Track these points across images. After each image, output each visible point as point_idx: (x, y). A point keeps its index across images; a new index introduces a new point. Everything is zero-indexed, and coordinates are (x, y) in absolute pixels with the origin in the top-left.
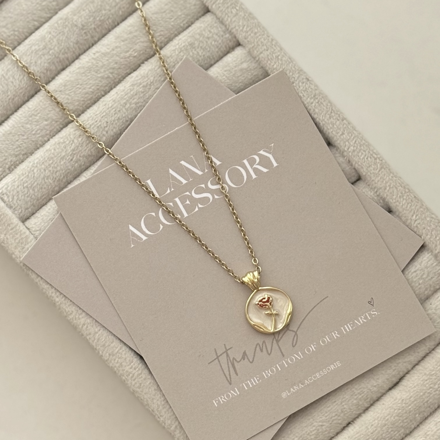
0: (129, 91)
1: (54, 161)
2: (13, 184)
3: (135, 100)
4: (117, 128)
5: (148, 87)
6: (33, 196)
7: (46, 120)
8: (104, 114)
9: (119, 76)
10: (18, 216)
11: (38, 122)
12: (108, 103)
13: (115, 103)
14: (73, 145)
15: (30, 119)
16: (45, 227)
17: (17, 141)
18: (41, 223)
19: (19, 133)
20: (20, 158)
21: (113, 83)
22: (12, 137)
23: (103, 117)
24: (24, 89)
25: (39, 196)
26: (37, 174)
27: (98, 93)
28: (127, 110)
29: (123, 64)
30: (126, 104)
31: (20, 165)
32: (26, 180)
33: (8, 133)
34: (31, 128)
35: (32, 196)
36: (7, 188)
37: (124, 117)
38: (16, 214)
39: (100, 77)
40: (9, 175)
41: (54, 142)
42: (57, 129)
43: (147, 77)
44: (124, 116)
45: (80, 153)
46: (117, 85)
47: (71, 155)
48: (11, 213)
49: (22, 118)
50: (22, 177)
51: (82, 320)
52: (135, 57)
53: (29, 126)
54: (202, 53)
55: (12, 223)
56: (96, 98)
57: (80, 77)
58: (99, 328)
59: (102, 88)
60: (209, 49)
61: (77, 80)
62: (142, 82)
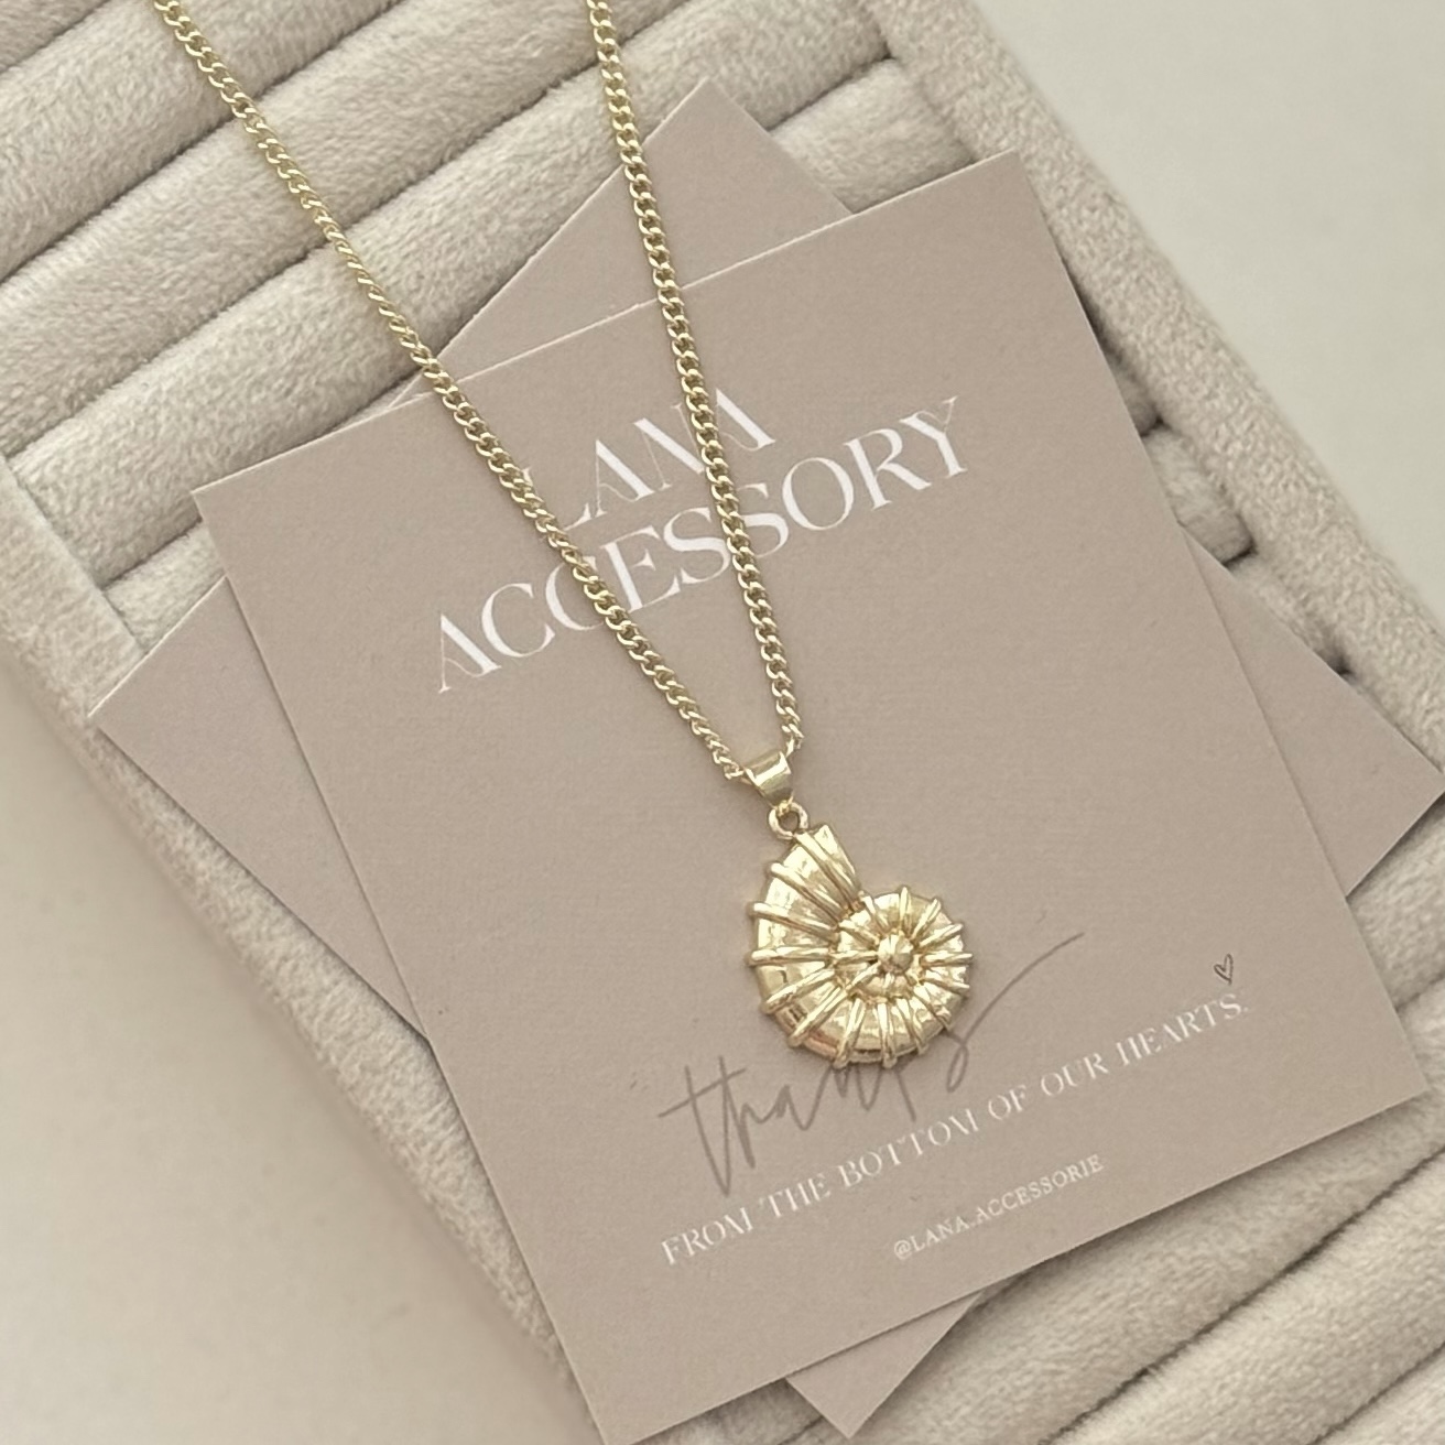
0: (502, 176)
1: (229, 389)
2: (83, 455)
3: (523, 210)
4: (452, 302)
5: (570, 170)
6: (146, 504)
7: (212, 250)
8: (413, 246)
9: (472, 121)
10: (87, 564)
11: (185, 251)
12: (428, 211)
13: (454, 212)
14: (299, 341)
15: (159, 237)
16: (178, 615)
17: (108, 308)
18: (164, 597)
19: (116, 284)
20: (111, 370)
21: (449, 145)
22: (91, 294)
23: (407, 256)
24: (145, 132)
25: (168, 504)
26: (168, 431)
27: (395, 172)
28: (491, 241)
29: (490, 84)
30: (488, 219)
31: (109, 391)
32: (124, 446)
33: (81, 277)
34: (156, 271)
35: (140, 504)
36: (61, 467)
37: (478, 266)
38: (82, 559)
39: (410, 119)
40: (69, 420)
41: (233, 326)
42: (246, 282)
43: (570, 134)
44: (480, 258)
45: (319, 371)
46: (462, 151)
47: (287, 376)
48: (66, 553)
49: (130, 233)
50: (114, 437)
51: (280, 944)
52: (531, 62)
53: (149, 261)
54: (761, 73)
55: (69, 590)
56: (388, 188)
57: (341, 113)
58: (335, 974)
59: (412, 158)
60: (784, 63)
61: (331, 121)
62: (550, 149)
